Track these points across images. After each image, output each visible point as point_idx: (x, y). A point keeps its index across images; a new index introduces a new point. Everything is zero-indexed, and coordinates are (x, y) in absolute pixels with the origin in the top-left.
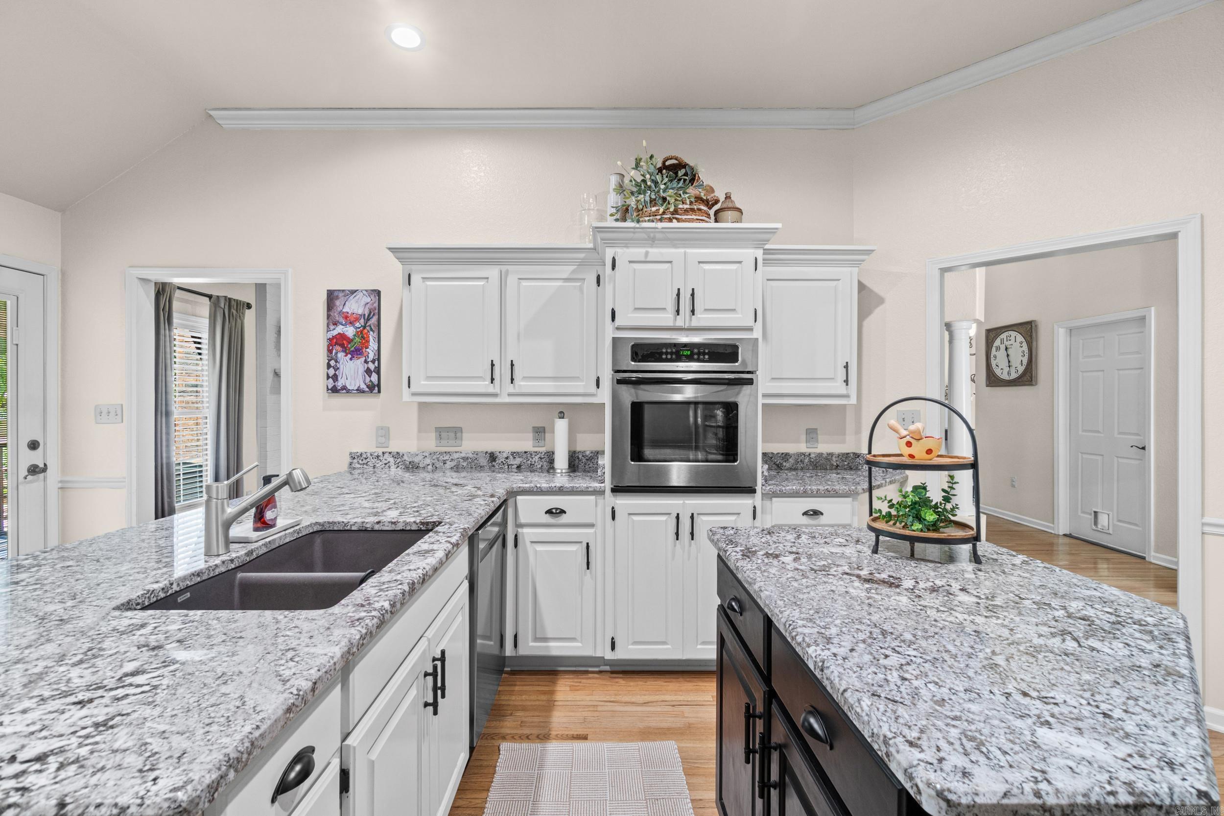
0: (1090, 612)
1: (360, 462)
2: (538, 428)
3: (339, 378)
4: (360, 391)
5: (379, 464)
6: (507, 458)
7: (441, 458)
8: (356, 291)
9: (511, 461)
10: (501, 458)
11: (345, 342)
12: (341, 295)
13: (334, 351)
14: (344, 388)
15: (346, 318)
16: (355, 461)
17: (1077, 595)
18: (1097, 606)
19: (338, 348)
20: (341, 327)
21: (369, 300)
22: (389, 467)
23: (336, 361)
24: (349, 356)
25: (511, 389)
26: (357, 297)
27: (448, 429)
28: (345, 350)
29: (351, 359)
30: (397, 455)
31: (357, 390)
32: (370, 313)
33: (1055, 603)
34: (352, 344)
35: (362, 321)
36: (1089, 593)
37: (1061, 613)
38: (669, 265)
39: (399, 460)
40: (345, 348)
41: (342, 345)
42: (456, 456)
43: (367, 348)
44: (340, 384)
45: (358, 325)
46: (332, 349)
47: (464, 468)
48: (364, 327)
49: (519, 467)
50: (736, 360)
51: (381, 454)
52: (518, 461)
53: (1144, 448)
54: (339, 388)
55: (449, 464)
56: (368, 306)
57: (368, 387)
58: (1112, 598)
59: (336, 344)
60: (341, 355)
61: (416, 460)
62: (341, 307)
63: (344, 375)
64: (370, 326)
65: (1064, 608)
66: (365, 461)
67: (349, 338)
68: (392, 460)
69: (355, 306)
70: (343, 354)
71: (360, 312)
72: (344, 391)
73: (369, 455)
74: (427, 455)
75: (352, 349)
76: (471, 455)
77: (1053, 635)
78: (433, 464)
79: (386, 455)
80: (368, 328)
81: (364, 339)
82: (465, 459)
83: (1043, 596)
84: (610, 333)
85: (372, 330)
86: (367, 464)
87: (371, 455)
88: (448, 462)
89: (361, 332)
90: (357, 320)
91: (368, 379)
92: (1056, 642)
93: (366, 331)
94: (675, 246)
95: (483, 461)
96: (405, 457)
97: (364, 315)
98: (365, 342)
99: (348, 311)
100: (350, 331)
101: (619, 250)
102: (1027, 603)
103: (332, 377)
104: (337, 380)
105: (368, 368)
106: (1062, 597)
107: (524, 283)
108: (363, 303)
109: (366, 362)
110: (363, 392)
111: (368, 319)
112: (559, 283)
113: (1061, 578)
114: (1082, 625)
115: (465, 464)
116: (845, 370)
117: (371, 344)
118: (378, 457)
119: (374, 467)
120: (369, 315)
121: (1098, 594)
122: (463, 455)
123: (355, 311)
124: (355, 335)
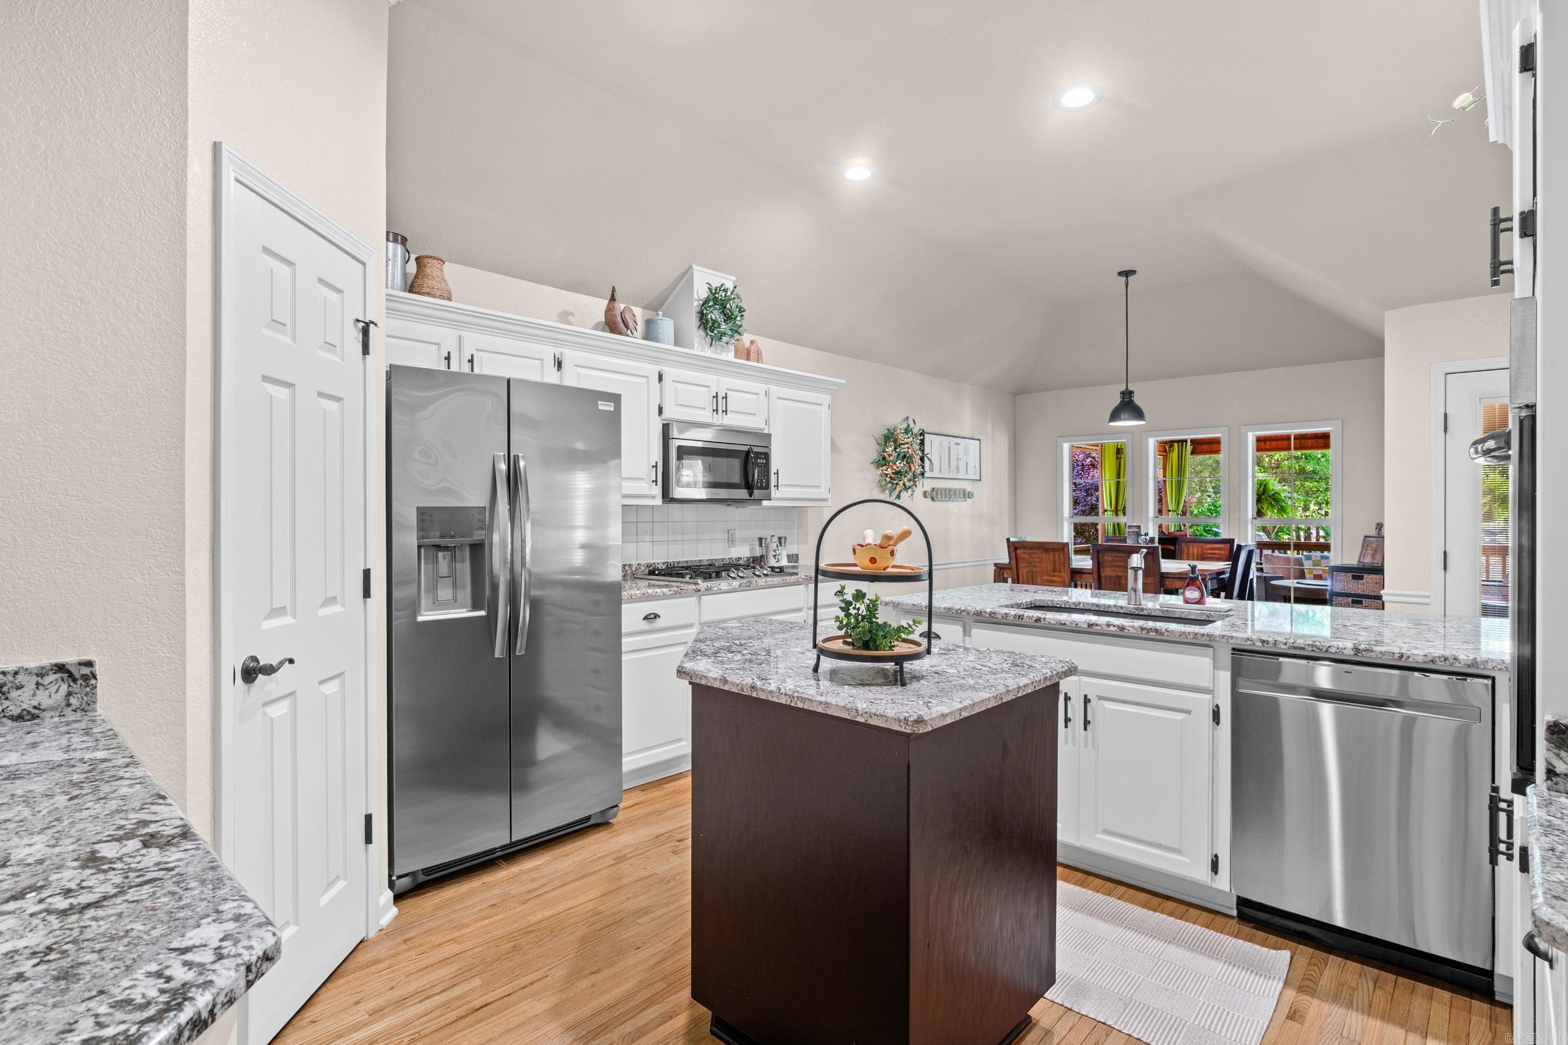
0: (729, 655)
17: (737, 663)
18: (726, 659)
33: (749, 656)
36: (731, 666)
37: (744, 652)
58: (717, 665)
65: (743, 655)
77: (745, 644)
83: (757, 659)
92: (743, 642)
102: (764, 654)
106: (746, 660)
113: (750, 673)
114: (733, 649)
121: (726, 666)
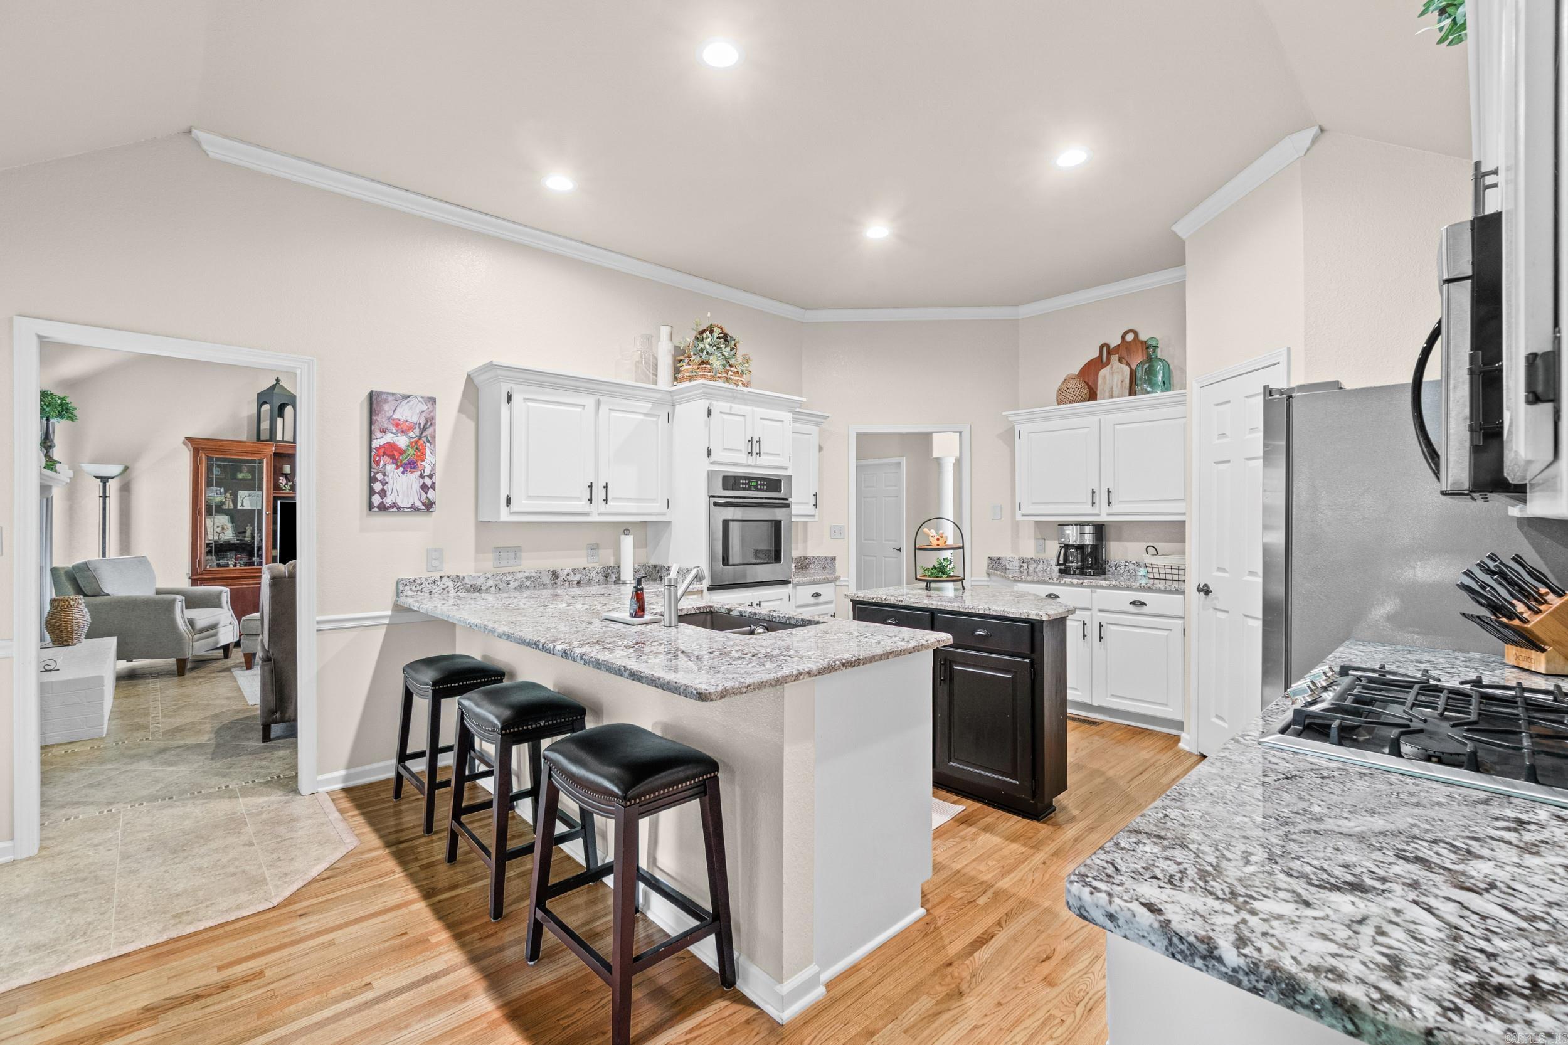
1: (414, 588)
2: (593, 545)
3: (388, 494)
4: (414, 509)
5: (436, 589)
6: (568, 575)
7: (505, 579)
8: (409, 397)
9: (572, 577)
10: (562, 576)
11: (395, 453)
12: (390, 398)
13: (382, 463)
14: (394, 505)
15: (397, 425)
16: (407, 588)
19: (388, 459)
20: (390, 435)
21: (425, 407)
22: (448, 592)
23: (385, 475)
24: (401, 469)
25: (603, 508)
26: (411, 403)
27: (507, 549)
28: (395, 461)
29: (403, 473)
30: (457, 579)
31: (410, 508)
32: (427, 422)
34: (405, 456)
35: (417, 431)
38: (742, 418)
39: (459, 584)
40: (396, 460)
41: (392, 457)
42: (519, 576)
43: (423, 461)
44: (388, 501)
45: (411, 434)
46: (379, 460)
47: (527, 588)
48: (420, 438)
49: (579, 583)
50: (780, 491)
51: (438, 578)
52: (578, 577)
53: (900, 550)
54: (388, 505)
55: (513, 585)
56: (424, 415)
57: (424, 504)
59: (384, 454)
60: (390, 468)
61: (478, 582)
62: (391, 413)
63: (394, 490)
64: (426, 437)
66: (419, 588)
67: (400, 449)
68: (451, 584)
69: (408, 413)
70: (394, 466)
71: (415, 420)
72: (395, 509)
73: (424, 580)
74: (489, 576)
75: (405, 461)
76: (534, 574)
78: (496, 586)
79: (444, 580)
80: (424, 439)
81: (420, 450)
82: (528, 578)
84: (705, 466)
85: (428, 441)
86: (421, 591)
87: (427, 580)
88: (511, 583)
89: (416, 443)
90: (411, 428)
91: (424, 496)
93: (421, 442)
94: (746, 405)
95: (546, 579)
96: (466, 580)
97: (420, 424)
98: (421, 456)
99: (400, 417)
100: (402, 441)
101: (715, 403)
103: (379, 493)
104: (385, 496)
105: (424, 483)
107: (614, 414)
108: (418, 411)
109: (421, 476)
110: (418, 510)
111: (424, 429)
112: (641, 417)
115: (528, 583)
116: (814, 498)
117: (427, 456)
118: (435, 582)
119: (431, 593)
120: (425, 425)
122: (526, 574)
123: (409, 419)
124: (408, 446)
